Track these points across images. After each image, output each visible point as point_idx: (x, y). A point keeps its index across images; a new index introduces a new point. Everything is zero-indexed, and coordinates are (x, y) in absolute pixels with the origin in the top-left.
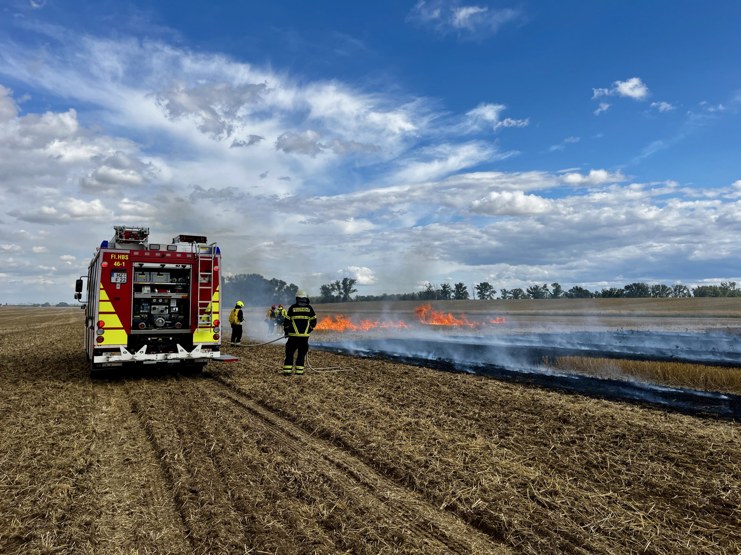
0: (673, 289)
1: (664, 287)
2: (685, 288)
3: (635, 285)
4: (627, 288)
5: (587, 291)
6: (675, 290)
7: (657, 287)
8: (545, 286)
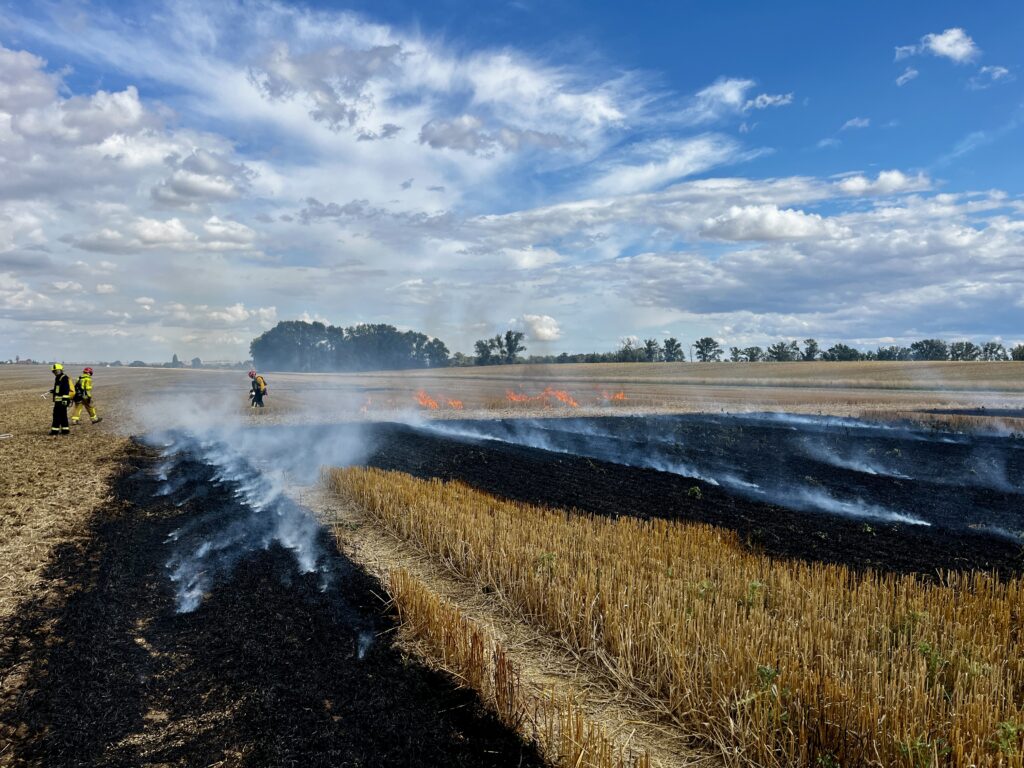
0: (982, 349)
1: (969, 346)
2: (1000, 347)
3: (926, 342)
4: (915, 346)
5: (854, 350)
6: (986, 350)
7: (960, 346)
8: (794, 344)
